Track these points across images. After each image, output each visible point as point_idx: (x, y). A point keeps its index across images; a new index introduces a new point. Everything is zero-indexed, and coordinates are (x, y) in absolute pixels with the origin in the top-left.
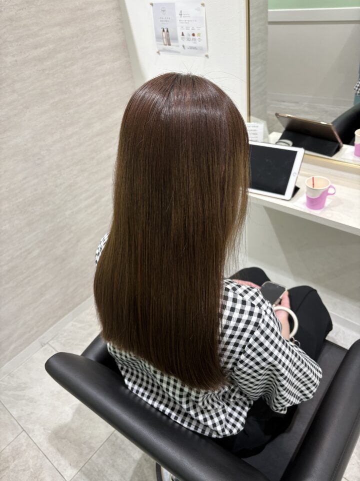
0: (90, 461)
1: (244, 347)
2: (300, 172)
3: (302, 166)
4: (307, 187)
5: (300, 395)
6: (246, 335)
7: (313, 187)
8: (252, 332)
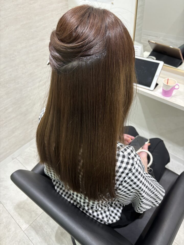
0: (36, 221)
1: (122, 182)
2: (160, 75)
3: (161, 72)
4: (164, 84)
5: (151, 204)
6: (124, 175)
7: (167, 84)
8: (127, 174)
